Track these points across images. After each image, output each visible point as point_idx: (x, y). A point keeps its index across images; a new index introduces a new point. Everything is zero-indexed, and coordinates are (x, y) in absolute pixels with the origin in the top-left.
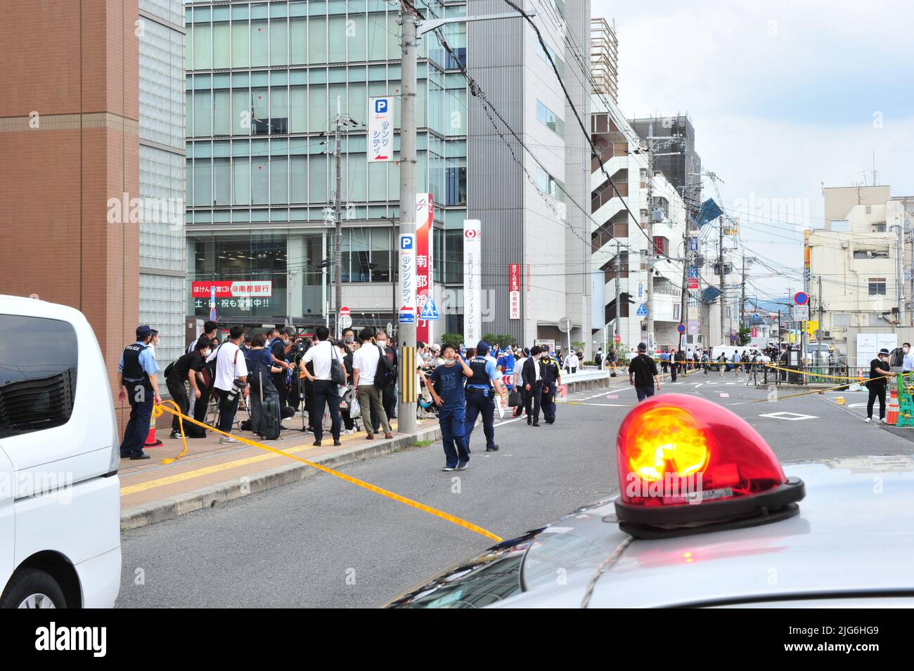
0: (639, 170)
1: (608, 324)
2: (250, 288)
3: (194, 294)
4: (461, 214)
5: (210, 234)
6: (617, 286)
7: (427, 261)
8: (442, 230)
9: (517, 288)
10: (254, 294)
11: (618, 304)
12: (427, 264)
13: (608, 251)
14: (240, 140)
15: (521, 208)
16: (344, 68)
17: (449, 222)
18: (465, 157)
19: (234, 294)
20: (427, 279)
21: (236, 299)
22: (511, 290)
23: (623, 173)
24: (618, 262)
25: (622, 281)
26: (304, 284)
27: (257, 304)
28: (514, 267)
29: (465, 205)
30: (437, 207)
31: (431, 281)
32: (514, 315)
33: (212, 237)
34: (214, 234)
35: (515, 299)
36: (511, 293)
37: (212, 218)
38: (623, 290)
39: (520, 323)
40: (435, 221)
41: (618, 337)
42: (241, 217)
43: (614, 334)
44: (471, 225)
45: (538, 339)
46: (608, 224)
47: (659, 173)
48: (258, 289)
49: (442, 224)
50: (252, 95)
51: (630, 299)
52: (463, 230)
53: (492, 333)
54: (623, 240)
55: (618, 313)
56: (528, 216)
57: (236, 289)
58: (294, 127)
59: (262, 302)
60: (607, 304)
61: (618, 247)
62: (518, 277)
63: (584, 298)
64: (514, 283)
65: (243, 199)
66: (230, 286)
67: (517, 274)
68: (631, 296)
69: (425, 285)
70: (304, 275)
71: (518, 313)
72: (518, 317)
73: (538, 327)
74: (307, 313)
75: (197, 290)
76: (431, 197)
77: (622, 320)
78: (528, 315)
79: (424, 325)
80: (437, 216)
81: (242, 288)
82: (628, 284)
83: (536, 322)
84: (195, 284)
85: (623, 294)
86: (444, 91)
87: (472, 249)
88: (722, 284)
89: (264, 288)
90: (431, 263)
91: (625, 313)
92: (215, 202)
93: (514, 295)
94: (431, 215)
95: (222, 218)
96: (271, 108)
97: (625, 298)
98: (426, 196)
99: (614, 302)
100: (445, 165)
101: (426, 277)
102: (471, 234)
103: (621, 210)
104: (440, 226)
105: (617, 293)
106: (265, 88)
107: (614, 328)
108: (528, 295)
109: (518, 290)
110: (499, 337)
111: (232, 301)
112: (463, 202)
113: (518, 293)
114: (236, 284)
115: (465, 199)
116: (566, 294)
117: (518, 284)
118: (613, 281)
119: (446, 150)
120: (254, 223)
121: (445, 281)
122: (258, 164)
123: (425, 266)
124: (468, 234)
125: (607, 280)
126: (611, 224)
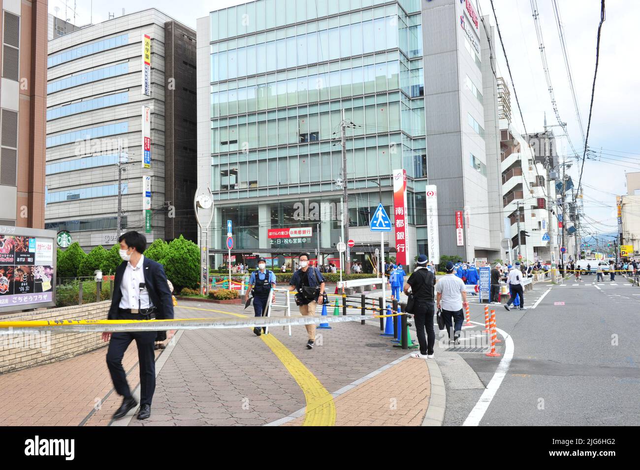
0: (528, 160)
1: (514, 249)
2: (300, 232)
3: (269, 237)
4: (424, 183)
5: (277, 202)
6: (518, 227)
7: (404, 211)
8: (413, 193)
9: (461, 226)
10: (302, 235)
11: (520, 237)
12: (404, 213)
13: (512, 207)
14: (293, 146)
15: (461, 177)
16: (350, 100)
17: (417, 187)
18: (425, 149)
19: (291, 236)
20: (404, 222)
21: (292, 238)
22: (457, 227)
23: (518, 163)
24: (518, 213)
25: (521, 224)
26: (331, 229)
27: (304, 241)
28: (459, 213)
29: (426, 177)
30: (408, 178)
31: (406, 223)
32: (460, 243)
33: (278, 203)
34: (280, 202)
35: (460, 233)
36: (457, 229)
37: (278, 192)
38: (522, 229)
39: (464, 248)
40: (408, 187)
41: (520, 256)
42: (294, 191)
43: (518, 255)
44: (431, 188)
45: (476, 257)
46: (510, 192)
47: (539, 162)
48: (304, 232)
49: (413, 189)
50: (299, 121)
51: (526, 234)
52: (425, 192)
53: (446, 255)
54: (520, 200)
55: (520, 242)
56: (466, 182)
57: (292, 233)
58: (323, 136)
59: (307, 240)
60: (512, 237)
61: (518, 204)
62: (461, 220)
63: (501, 233)
64: (459, 223)
65: (295, 180)
66: (289, 231)
67: (461, 217)
68: (527, 233)
69: (403, 225)
70: (331, 223)
71: (462, 241)
72: (463, 244)
73: (475, 250)
74: (333, 245)
75: (271, 234)
76: (404, 171)
77: (522, 247)
78: (469, 243)
79: (403, 251)
80: (409, 184)
81: (295, 232)
82: (525, 225)
83: (474, 247)
84: (269, 231)
85: (522, 231)
86: (411, 110)
87: (432, 203)
88: (575, 225)
89: (308, 231)
90: (406, 212)
91: (524, 242)
92: (280, 183)
93: (460, 231)
94: (405, 183)
95: (284, 191)
96: (309, 127)
97: (523, 233)
98: (401, 171)
99: (517, 236)
100: (413, 154)
101: (403, 220)
102: (430, 194)
103: (518, 184)
104: (411, 190)
105: (518, 231)
106: (306, 116)
107: (518, 252)
108: (468, 230)
109: (462, 228)
110: (451, 257)
111: (290, 240)
112: (425, 176)
113: (462, 230)
114: (292, 230)
115: (426, 174)
116: (490, 231)
117: (461, 224)
118: (516, 224)
119: (413, 145)
120: (301, 194)
121: (415, 223)
122: (303, 159)
123: (402, 214)
124: (429, 194)
125: (512, 224)
126: (512, 192)
